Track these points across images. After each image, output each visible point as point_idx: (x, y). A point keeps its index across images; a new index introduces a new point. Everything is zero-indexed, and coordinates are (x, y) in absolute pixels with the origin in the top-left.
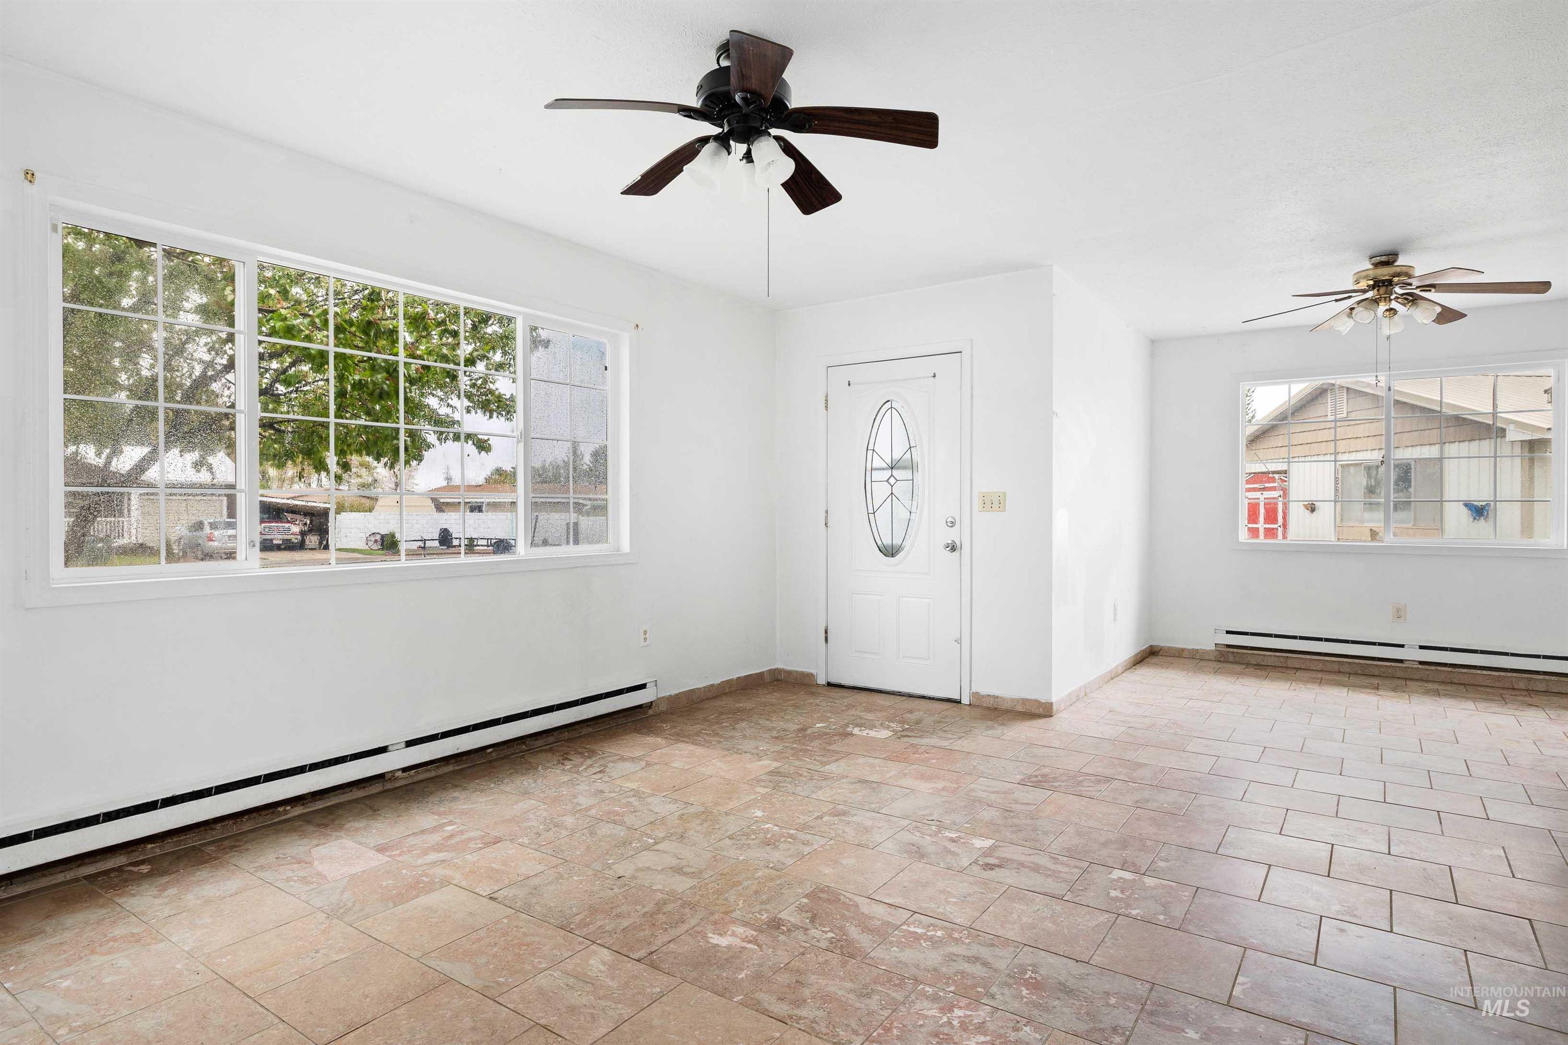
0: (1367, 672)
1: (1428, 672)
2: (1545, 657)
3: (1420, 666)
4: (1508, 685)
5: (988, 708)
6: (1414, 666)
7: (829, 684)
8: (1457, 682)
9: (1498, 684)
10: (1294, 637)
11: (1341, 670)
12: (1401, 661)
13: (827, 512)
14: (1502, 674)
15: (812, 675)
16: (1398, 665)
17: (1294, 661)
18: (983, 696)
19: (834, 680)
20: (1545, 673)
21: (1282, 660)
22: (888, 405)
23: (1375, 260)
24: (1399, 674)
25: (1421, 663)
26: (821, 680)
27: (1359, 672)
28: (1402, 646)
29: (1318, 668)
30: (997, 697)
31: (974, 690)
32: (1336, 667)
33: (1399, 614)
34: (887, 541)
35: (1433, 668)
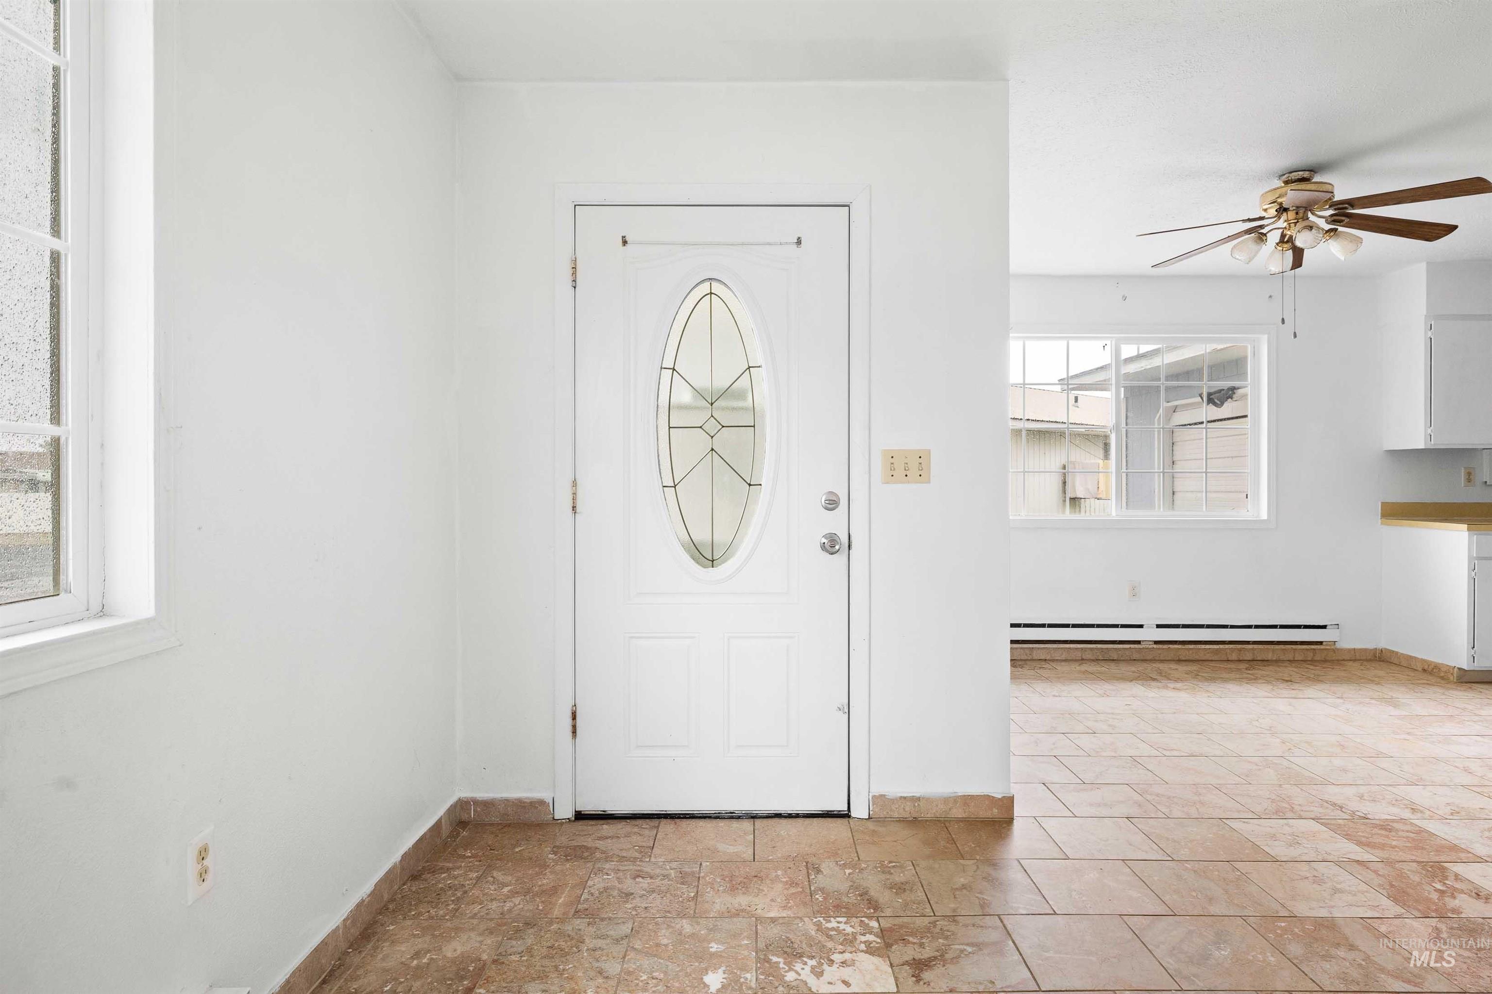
0: (1106, 657)
1: (1159, 652)
2: (1257, 627)
3: (1155, 646)
4: (1224, 658)
5: (902, 821)
6: (1150, 647)
7: (580, 816)
8: (1184, 659)
9: (1216, 658)
10: (1043, 626)
11: (1084, 657)
12: (1139, 642)
13: (575, 483)
14: (1221, 646)
15: (542, 802)
16: (1136, 646)
17: (1040, 652)
18: (893, 801)
19: (589, 806)
20: (1255, 643)
21: (1028, 652)
22: (705, 288)
23: (1284, 178)
24: (1136, 656)
25: (1156, 642)
26: (565, 811)
27: (1101, 657)
28: (1141, 626)
29: (1063, 657)
30: (919, 799)
31: (876, 790)
32: (1079, 655)
33: (1134, 593)
34: (701, 535)
35: (1165, 646)
